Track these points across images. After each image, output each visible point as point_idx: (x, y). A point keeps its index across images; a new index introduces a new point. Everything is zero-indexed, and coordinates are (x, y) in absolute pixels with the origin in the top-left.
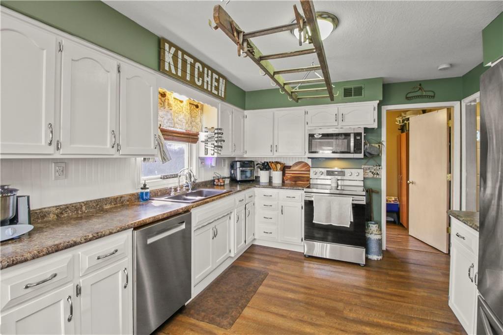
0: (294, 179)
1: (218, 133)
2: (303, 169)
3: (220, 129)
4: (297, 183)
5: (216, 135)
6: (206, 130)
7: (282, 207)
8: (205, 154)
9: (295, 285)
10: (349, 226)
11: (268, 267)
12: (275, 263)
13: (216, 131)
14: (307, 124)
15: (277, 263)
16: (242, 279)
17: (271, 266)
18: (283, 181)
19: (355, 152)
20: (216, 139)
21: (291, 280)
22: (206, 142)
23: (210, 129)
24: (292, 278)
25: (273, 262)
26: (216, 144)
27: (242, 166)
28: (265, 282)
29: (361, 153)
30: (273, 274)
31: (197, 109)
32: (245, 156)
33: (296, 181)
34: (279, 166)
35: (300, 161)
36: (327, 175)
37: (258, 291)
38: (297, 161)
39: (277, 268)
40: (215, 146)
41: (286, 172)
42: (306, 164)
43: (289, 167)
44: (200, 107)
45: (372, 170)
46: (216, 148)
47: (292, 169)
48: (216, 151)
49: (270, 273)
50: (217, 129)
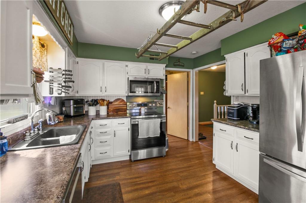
0: (116, 111)
1: (66, 75)
2: (121, 103)
3: (69, 71)
4: (118, 113)
5: (64, 76)
6: (51, 70)
7: (115, 131)
8: (50, 94)
9: (142, 183)
10: (159, 136)
11: (115, 179)
12: (118, 174)
13: (64, 72)
14: (127, 74)
15: (119, 173)
16: (106, 197)
17: (117, 177)
18: (108, 113)
19: (156, 92)
20: (64, 80)
21: (138, 181)
22: (51, 82)
23: (56, 70)
24: (137, 180)
25: (117, 173)
26: (63, 84)
27: (74, 104)
28: (123, 191)
29: (159, 93)
30: (123, 182)
31: (43, 49)
32: (77, 95)
33: (117, 113)
34: (105, 103)
35: (118, 98)
36: (138, 107)
37: (124, 200)
38: (116, 98)
39: (123, 177)
40: (63, 86)
41: (109, 106)
42: (123, 100)
43: (112, 103)
44: (46, 47)
45: (160, 102)
46: (64, 88)
47: (113, 104)
48: (64, 90)
49: (121, 183)
50: (66, 71)
